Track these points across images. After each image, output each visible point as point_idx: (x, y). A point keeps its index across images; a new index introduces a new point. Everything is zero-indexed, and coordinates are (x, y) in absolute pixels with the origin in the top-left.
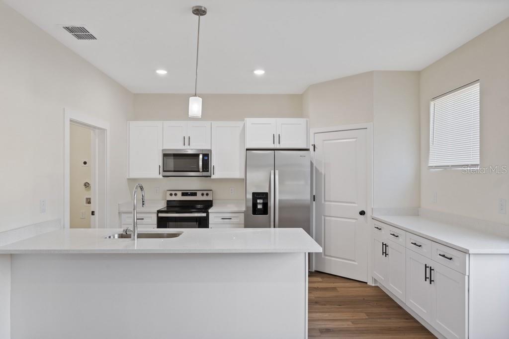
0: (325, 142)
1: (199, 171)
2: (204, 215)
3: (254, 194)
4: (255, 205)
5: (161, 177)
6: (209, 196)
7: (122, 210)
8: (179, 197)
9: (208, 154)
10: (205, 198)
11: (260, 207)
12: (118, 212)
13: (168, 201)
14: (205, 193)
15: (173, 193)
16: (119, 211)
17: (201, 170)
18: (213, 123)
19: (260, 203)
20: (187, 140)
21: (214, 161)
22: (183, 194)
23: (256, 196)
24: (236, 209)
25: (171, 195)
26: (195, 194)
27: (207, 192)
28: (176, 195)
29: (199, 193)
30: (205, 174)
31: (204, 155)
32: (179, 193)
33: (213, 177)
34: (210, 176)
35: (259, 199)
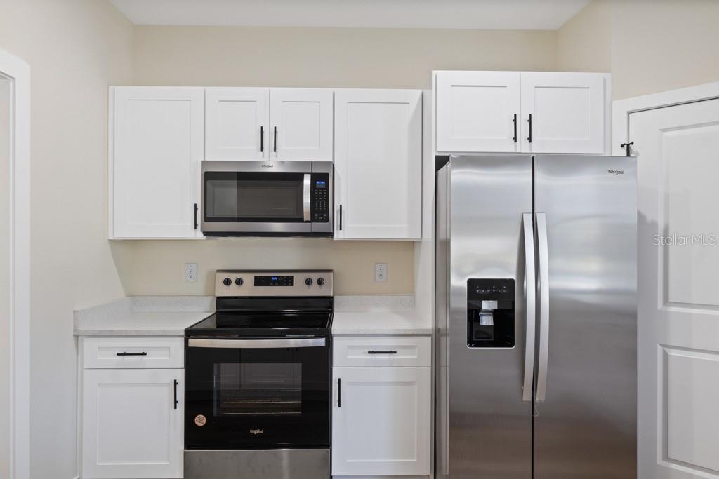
0: (666, 134)
1: (301, 220)
2: (321, 342)
3: (471, 283)
4: (474, 314)
5: (200, 235)
6: (323, 286)
7: (84, 327)
8: (248, 289)
9: (327, 174)
10: (314, 291)
11: (487, 321)
12: (71, 333)
13: (218, 298)
14: (315, 277)
15: (233, 277)
16: (75, 330)
17: (307, 217)
18: (339, 92)
19: (487, 311)
20: (269, 138)
21: (342, 195)
22: (259, 282)
23: (478, 289)
24: (405, 326)
25: (227, 282)
26: (288, 281)
27: (319, 275)
28: (239, 282)
29: (299, 279)
30: (318, 227)
31: (316, 177)
32: (249, 279)
33: (338, 235)
34: (330, 235)
35: (488, 298)
